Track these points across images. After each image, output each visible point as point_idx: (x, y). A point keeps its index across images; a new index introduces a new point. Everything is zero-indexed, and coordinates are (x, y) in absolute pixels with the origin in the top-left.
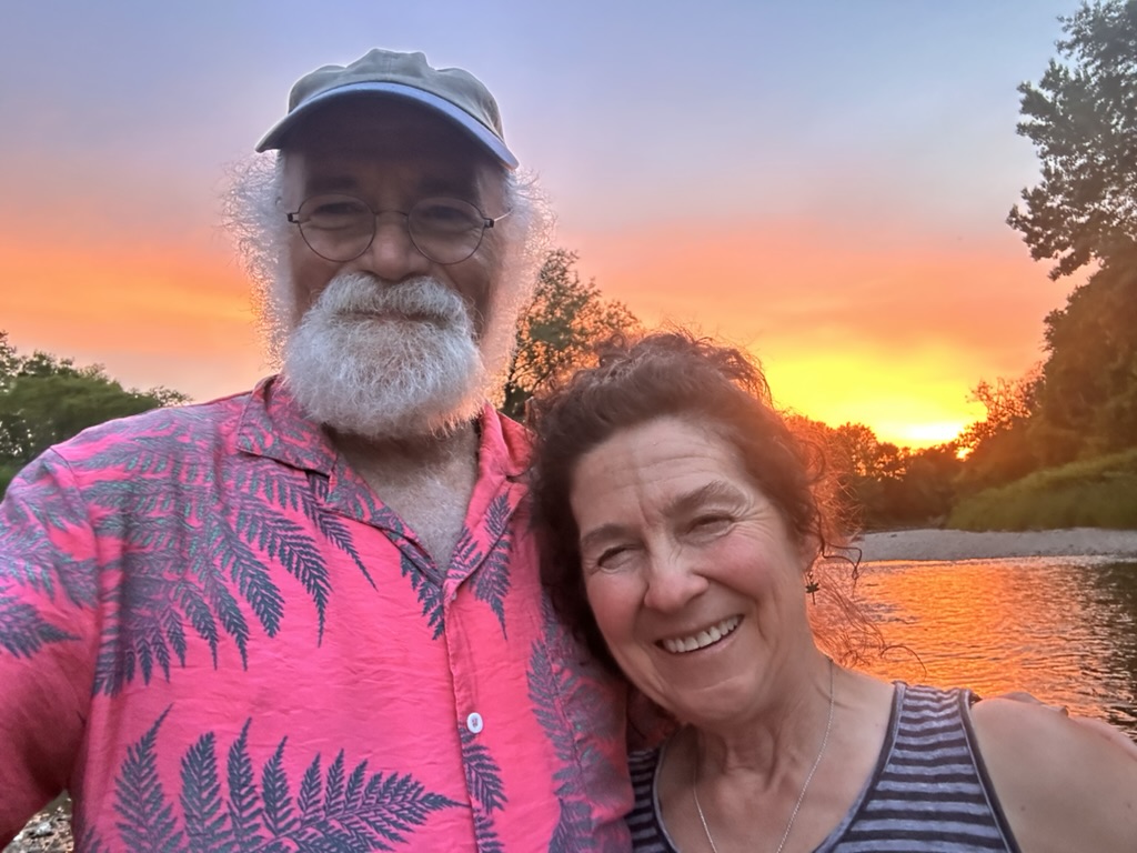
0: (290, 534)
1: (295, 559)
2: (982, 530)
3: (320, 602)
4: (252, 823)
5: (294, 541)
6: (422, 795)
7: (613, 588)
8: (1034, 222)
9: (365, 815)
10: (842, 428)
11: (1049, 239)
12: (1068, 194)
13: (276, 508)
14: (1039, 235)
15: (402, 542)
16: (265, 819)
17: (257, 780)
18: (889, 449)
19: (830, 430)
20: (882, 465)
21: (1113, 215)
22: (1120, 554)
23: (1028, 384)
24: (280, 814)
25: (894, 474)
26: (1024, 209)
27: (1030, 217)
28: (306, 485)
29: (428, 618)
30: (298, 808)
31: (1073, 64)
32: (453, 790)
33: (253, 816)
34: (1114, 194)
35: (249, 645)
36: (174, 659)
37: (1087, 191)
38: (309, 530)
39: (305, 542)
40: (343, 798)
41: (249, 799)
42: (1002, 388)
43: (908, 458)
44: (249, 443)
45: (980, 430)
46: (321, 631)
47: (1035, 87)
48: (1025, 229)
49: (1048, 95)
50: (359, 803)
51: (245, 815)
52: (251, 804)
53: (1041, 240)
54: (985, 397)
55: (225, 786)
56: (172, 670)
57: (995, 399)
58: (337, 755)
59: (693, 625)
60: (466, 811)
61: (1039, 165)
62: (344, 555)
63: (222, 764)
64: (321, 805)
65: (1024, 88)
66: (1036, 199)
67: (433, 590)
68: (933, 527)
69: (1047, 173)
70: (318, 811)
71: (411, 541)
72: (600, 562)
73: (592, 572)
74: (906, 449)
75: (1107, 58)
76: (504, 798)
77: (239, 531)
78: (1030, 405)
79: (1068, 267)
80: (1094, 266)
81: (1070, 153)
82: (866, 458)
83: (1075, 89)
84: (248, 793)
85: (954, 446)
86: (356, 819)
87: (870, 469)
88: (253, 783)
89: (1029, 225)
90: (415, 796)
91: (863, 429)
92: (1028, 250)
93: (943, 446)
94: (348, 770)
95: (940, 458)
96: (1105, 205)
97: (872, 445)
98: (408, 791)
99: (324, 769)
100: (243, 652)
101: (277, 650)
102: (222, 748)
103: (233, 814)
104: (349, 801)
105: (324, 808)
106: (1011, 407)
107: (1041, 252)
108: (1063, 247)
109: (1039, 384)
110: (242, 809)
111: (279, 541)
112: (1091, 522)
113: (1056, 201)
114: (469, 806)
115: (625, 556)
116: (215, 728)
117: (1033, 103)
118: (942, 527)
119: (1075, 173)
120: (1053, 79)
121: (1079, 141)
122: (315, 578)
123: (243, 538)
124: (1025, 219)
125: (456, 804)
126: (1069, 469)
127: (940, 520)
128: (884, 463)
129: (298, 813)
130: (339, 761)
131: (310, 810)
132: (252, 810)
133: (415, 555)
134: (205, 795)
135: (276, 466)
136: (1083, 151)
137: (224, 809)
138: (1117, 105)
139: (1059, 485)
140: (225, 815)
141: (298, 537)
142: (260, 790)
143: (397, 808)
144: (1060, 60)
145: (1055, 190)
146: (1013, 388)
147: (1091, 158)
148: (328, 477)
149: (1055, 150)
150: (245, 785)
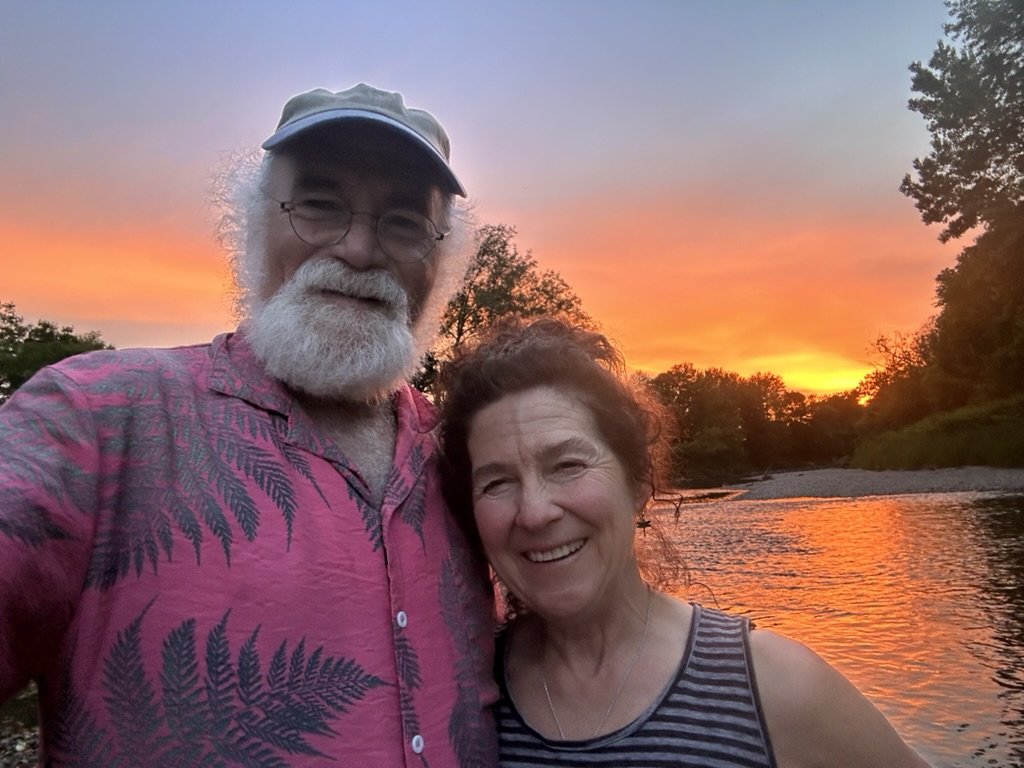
0: (261, 459)
1: (266, 480)
2: (881, 469)
3: (288, 515)
4: (227, 695)
5: (265, 465)
6: (362, 676)
7: (495, 510)
8: (925, 189)
9: (318, 691)
10: (753, 379)
11: (939, 204)
12: (956, 164)
13: (248, 437)
14: (929, 201)
15: (347, 473)
16: (238, 691)
17: (234, 659)
18: (797, 397)
19: (743, 381)
20: (790, 411)
21: (997, 182)
22: (1006, 489)
23: (923, 337)
24: (251, 689)
25: (801, 419)
26: (916, 178)
27: (922, 185)
28: (270, 422)
29: (369, 534)
30: (267, 683)
31: (959, 45)
32: (384, 672)
33: (227, 689)
34: (998, 163)
35: (233, 547)
36: (162, 555)
37: (974, 159)
38: (277, 458)
39: (275, 467)
40: (302, 676)
41: (225, 675)
42: (899, 340)
43: (813, 404)
44: (221, 384)
45: (879, 379)
46: (289, 539)
47: (925, 66)
48: (917, 196)
49: (937, 73)
50: (315, 681)
51: (220, 688)
52: (226, 680)
53: (932, 206)
54: (883, 349)
55: (203, 664)
56: (159, 565)
57: (893, 351)
58: (300, 640)
59: (550, 543)
60: (393, 689)
61: (929, 137)
62: (304, 479)
63: (200, 647)
64: (286, 681)
65: (914, 67)
66: (926, 168)
67: (373, 513)
68: (837, 466)
69: (936, 144)
70: (282, 686)
71: (355, 473)
72: (486, 490)
73: (479, 498)
74: (811, 397)
75: (991, 39)
76: (420, 680)
77: (220, 454)
78: (925, 356)
79: (956, 230)
80: (980, 229)
81: (958, 126)
82: (776, 405)
83: (961, 67)
84: (223, 671)
85: (855, 394)
86: (313, 694)
87: (779, 414)
88: (229, 662)
89: (921, 192)
90: (357, 676)
91: (772, 379)
92: (919, 215)
93: (846, 393)
94: (308, 654)
95: (842, 404)
96: (990, 173)
97: (782, 393)
98: (352, 672)
99: (289, 652)
100: (227, 552)
101: (255, 552)
102: (201, 632)
103: (208, 688)
104: (307, 679)
105: (288, 684)
106: (907, 357)
107: (932, 217)
108: (952, 212)
109: (932, 336)
110: (218, 684)
111: (252, 464)
112: (981, 461)
113: (945, 170)
114: (397, 685)
115: (504, 487)
116: (196, 615)
117: (923, 81)
118: (845, 466)
119: (963, 144)
120: (941, 58)
121: (965, 114)
122: (285, 498)
123: (224, 459)
124: (917, 186)
125: (387, 684)
126: (961, 413)
127: (843, 460)
128: (792, 409)
129: (267, 688)
130: (301, 646)
131: (277, 685)
132: (227, 685)
133: (357, 484)
134: (183, 671)
135: (244, 404)
136: (969, 124)
137: (201, 684)
138: (1000, 82)
139: (952, 428)
140: (200, 690)
141: (268, 462)
142: (235, 668)
143: (343, 685)
144: (947, 41)
145: (944, 160)
146: (909, 341)
147: (977, 130)
148: (286, 418)
149: (944, 124)
150: (221, 663)
